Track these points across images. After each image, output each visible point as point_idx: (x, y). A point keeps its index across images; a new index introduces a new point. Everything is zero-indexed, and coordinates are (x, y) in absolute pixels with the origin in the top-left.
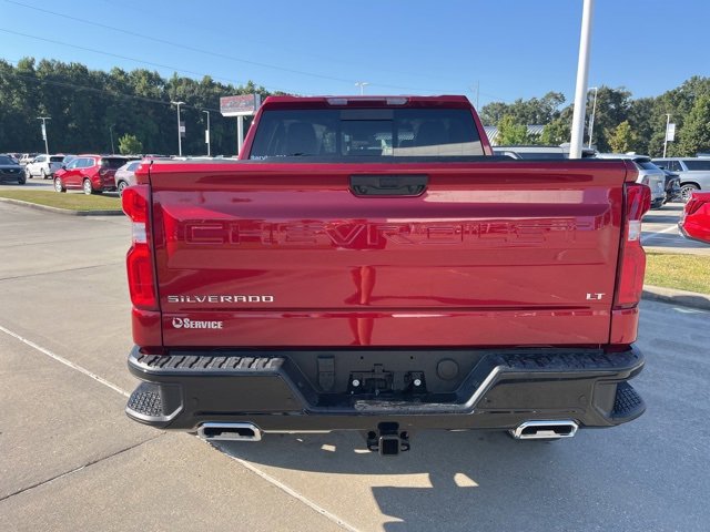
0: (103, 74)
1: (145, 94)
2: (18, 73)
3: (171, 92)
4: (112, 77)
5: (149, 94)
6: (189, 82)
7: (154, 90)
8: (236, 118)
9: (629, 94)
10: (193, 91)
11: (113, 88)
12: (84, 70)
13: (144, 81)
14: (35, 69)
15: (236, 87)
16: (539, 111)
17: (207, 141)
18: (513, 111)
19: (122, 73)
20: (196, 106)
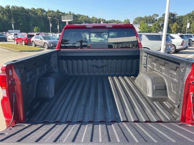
0: (29, 9)
1: (41, 15)
2: (6, 10)
3: (48, 14)
4: (31, 11)
5: (42, 15)
6: (53, 11)
7: (43, 14)
8: (66, 22)
9: (177, 14)
10: (54, 14)
11: (32, 13)
12: (24, 8)
13: (40, 11)
14: (10, 8)
15: (66, 13)
16: (151, 19)
17: (58, 28)
18: (144, 19)
19: (34, 9)
20: (55, 18)
